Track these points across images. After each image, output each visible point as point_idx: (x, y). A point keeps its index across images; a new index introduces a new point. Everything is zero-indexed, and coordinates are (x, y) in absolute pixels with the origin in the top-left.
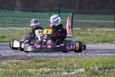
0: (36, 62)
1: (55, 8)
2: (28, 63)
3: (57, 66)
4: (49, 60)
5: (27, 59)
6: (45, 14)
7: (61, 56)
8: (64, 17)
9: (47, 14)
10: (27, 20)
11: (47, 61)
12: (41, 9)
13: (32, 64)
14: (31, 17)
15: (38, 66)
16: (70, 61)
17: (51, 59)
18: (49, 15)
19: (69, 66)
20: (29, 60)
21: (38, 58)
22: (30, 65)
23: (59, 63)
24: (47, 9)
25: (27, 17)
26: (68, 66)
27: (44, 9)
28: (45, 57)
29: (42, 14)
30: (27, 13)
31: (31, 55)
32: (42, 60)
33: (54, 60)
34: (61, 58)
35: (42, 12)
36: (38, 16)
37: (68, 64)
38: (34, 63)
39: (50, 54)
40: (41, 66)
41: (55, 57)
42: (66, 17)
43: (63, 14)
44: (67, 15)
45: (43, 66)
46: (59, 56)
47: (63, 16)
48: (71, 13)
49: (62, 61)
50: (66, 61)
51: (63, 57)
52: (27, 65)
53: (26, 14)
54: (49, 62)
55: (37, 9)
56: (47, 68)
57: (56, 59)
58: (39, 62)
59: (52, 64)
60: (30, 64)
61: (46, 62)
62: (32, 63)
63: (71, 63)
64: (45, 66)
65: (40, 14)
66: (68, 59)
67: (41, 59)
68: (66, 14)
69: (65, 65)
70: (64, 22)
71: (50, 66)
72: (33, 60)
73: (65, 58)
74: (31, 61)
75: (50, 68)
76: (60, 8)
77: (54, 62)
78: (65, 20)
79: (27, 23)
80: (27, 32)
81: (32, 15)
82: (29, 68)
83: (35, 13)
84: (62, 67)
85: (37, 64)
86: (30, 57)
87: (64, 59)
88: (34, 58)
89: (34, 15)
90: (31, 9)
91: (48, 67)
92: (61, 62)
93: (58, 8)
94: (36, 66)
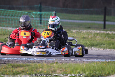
0: (13, 67)
1: (36, 6)
2: (3, 68)
3: (37, 72)
4: (28, 66)
5: (3, 64)
6: (24, 12)
7: (42, 61)
8: (46, 16)
9: (27, 12)
10: (3, 18)
11: (25, 66)
12: (19, 6)
13: (8, 70)
14: (7, 15)
15: (15, 72)
16: (52, 67)
17: (31, 64)
18: (28, 13)
19: (51, 73)
20: (5, 65)
21: (15, 62)
22: (5, 71)
23: (39, 69)
24: (26, 6)
25: (3, 15)
26: (49, 72)
27: (23, 6)
28: (24, 62)
29: (20, 12)
30: (3, 10)
31: (7, 59)
32: (20, 64)
33: (34, 66)
34: (42, 63)
35: (20, 9)
36: (15, 14)
37: (49, 70)
38: (10, 68)
39: (29, 58)
40: (18, 71)
41: (35, 62)
42: (49, 16)
43: (45, 12)
44: (49, 14)
45: (21, 72)
46: (40, 60)
47: (44, 15)
48: (54, 12)
49: (43, 66)
50: (48, 66)
51: (44, 62)
52: (2, 70)
53: (2, 12)
54: (27, 68)
55: (15, 6)
56: (25, 75)
57: (36, 64)
58: (16, 68)
59: (32, 70)
60: (6, 69)
61: (25, 68)
62: (8, 68)
63: (54, 70)
64: (23, 72)
65: (18, 11)
66: (49, 65)
67: (18, 64)
68: (48, 12)
69: (47, 71)
70: (45, 22)
71: (29, 72)
72: (9, 65)
73: (47, 63)
74: (7, 65)
75: (29, 75)
76: (41, 6)
77: (33, 68)
78: (47, 19)
79: (3, 22)
80: (3, 32)
81: (8, 12)
82: (4, 75)
83: (12, 11)
84: (42, 74)
85: (15, 69)
86: (5, 61)
87: (45, 65)
88: (10, 63)
89: (11, 13)
90: (8, 6)
91: (27, 73)
92: (41, 68)
93: (38, 5)
94: (12, 71)
